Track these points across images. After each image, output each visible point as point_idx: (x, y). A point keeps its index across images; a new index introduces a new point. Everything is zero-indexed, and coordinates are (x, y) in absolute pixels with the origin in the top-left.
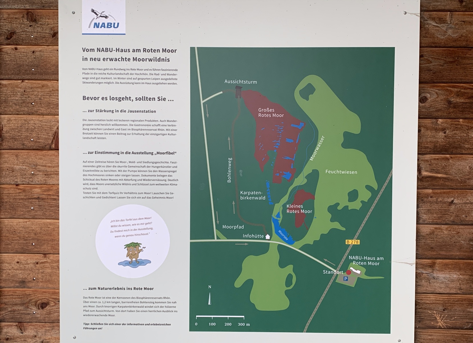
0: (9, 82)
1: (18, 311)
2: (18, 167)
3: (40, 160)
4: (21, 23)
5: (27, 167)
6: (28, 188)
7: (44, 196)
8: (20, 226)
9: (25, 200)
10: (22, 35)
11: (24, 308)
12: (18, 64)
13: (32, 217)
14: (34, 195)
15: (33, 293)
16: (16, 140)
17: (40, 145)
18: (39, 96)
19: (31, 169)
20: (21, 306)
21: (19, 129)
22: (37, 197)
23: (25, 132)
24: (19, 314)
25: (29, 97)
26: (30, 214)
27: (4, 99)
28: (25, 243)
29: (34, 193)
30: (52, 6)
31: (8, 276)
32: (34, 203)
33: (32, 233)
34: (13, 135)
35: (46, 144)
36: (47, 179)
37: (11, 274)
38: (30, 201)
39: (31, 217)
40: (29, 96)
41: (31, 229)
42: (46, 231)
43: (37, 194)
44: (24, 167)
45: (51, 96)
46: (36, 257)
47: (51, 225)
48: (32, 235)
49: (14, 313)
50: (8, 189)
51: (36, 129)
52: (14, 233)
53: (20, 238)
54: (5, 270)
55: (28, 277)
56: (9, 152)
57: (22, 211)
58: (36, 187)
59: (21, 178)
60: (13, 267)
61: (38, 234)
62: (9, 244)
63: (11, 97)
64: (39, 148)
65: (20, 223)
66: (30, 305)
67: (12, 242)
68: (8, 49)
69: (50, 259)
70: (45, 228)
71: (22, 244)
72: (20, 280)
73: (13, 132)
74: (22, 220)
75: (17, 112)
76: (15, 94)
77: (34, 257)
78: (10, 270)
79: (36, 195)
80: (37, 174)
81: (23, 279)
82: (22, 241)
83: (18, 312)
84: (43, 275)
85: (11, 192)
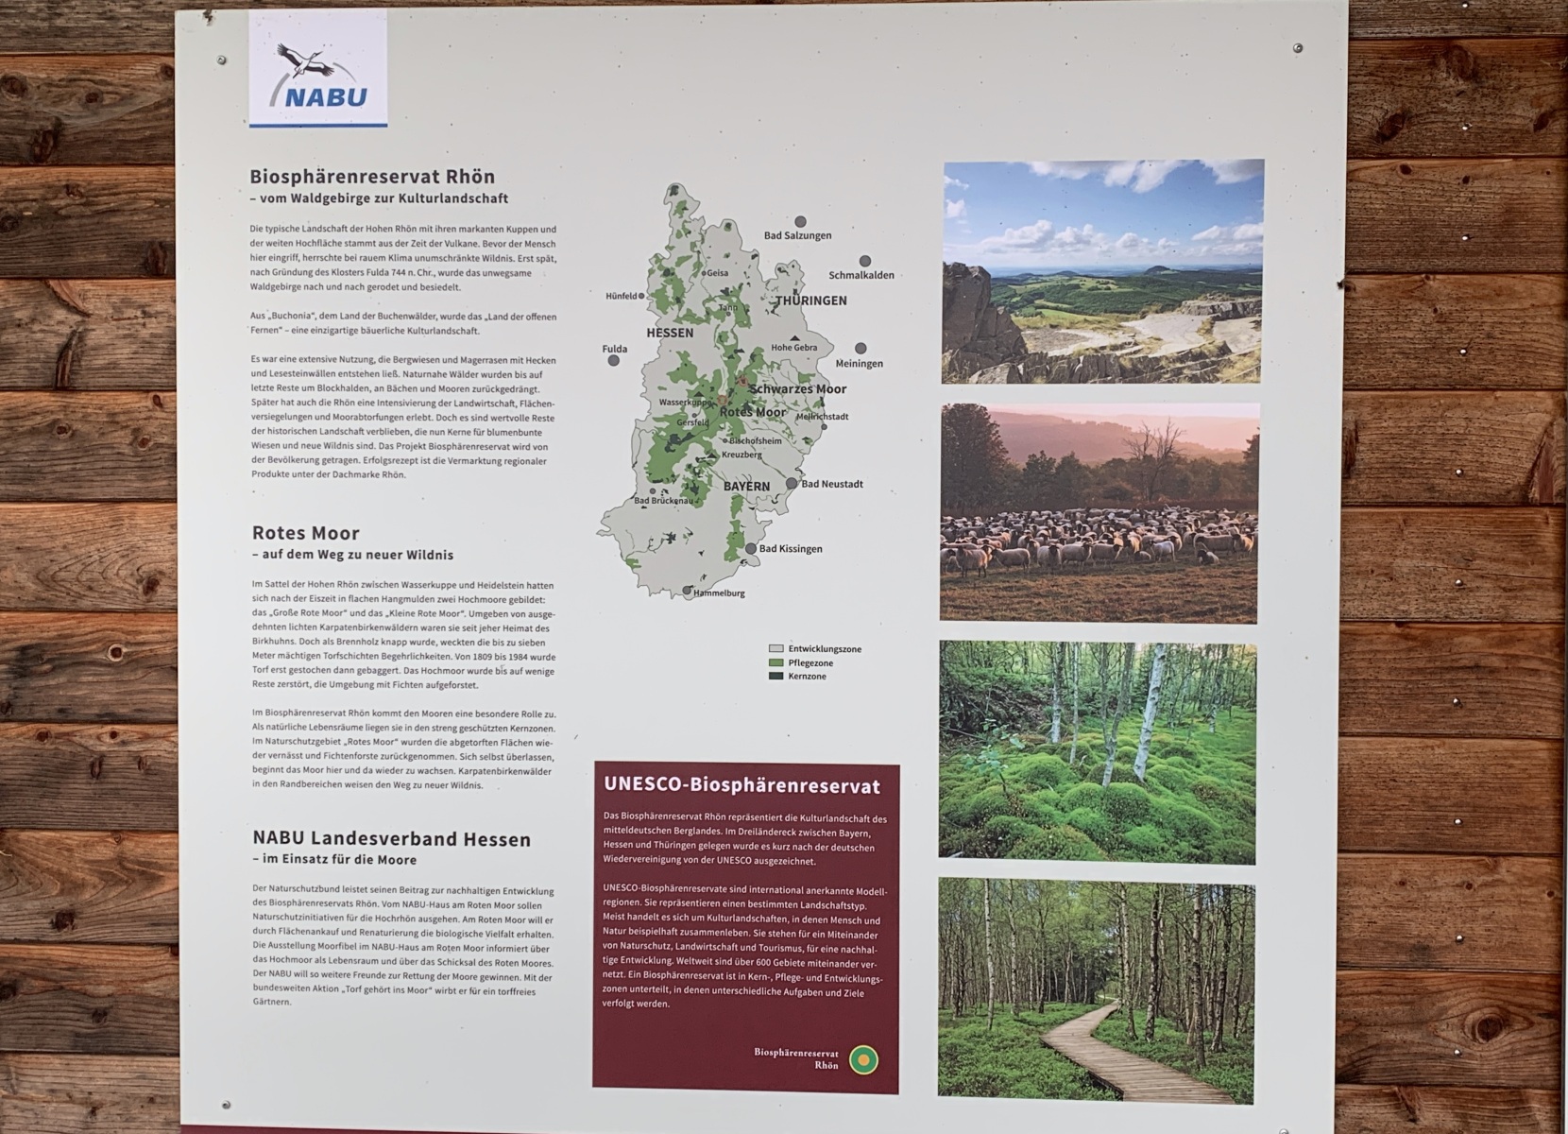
0: (1381, 282)
1: (1402, 1047)
2: (1408, 562)
3: (1484, 542)
4: (1426, 84)
5: (1440, 565)
6: (1441, 634)
7: (1496, 662)
8: (1413, 761)
9: (1431, 673)
10: (1433, 122)
11: (1423, 1038)
12: (1414, 220)
13: (1457, 731)
14: (1458, 656)
15: (1450, 986)
16: (1404, 473)
17: (1489, 491)
18: (1486, 328)
19: (1454, 571)
20: (1411, 1030)
21: (1413, 437)
22: (1472, 664)
23: (1435, 446)
24: (1408, 1057)
25: (1450, 330)
26: (1451, 722)
27: (1365, 336)
28: (1429, 820)
29: (1461, 650)
30: (1537, 26)
31: (1370, 929)
32: (1463, 684)
33: (1455, 786)
34: (1394, 457)
35: (1510, 486)
36: (1509, 602)
37: (1380, 923)
38: (1448, 676)
39: (1453, 732)
40: (1452, 325)
41: (1450, 770)
42: (1501, 779)
43: (1471, 655)
44: (1429, 564)
45: (1527, 327)
46: (1464, 866)
47: (1517, 758)
48: (1455, 791)
49: (1391, 1052)
50: (1369, 637)
51: (1474, 438)
52: (1392, 783)
53: (1412, 800)
54: (1360, 907)
55: (1440, 933)
56: (1373, 514)
57: (1423, 712)
58: (1466, 632)
59: (1420, 601)
60: (1385, 900)
61: (1473, 787)
62: (1375, 822)
63: (1389, 329)
64: (1487, 501)
65: (1411, 752)
66: (1445, 1027)
67: (1387, 813)
68: (1379, 172)
69: (1515, 874)
70: (1499, 767)
71: (1422, 820)
72: (1412, 941)
73: (1395, 447)
74: (1417, 740)
75: (1412, 382)
76: (1400, 319)
77: (1458, 865)
78: (1375, 907)
79: (1467, 656)
80: (1474, 585)
81: (1422, 940)
82: (1420, 813)
83: (1405, 1051)
84: (1490, 925)
85: (1380, 647)
